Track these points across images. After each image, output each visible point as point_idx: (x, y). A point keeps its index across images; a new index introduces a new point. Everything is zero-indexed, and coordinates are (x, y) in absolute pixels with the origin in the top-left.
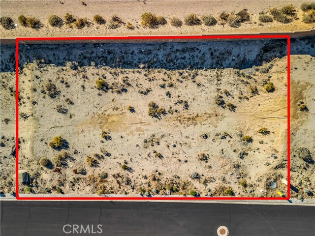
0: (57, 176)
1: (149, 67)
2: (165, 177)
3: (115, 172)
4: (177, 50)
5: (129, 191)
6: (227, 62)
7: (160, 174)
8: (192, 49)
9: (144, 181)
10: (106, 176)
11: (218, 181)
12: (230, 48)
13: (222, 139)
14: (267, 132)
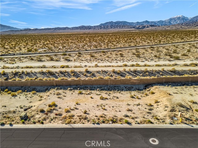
0: (44, 116)
1: (101, 90)
2: (108, 116)
3: (79, 115)
4: (112, 87)
5: (86, 123)
6: (133, 90)
7: (105, 115)
8: (118, 87)
9: (96, 118)
10: (74, 116)
11: (140, 118)
12: (132, 86)
13: (137, 105)
14: (159, 102)
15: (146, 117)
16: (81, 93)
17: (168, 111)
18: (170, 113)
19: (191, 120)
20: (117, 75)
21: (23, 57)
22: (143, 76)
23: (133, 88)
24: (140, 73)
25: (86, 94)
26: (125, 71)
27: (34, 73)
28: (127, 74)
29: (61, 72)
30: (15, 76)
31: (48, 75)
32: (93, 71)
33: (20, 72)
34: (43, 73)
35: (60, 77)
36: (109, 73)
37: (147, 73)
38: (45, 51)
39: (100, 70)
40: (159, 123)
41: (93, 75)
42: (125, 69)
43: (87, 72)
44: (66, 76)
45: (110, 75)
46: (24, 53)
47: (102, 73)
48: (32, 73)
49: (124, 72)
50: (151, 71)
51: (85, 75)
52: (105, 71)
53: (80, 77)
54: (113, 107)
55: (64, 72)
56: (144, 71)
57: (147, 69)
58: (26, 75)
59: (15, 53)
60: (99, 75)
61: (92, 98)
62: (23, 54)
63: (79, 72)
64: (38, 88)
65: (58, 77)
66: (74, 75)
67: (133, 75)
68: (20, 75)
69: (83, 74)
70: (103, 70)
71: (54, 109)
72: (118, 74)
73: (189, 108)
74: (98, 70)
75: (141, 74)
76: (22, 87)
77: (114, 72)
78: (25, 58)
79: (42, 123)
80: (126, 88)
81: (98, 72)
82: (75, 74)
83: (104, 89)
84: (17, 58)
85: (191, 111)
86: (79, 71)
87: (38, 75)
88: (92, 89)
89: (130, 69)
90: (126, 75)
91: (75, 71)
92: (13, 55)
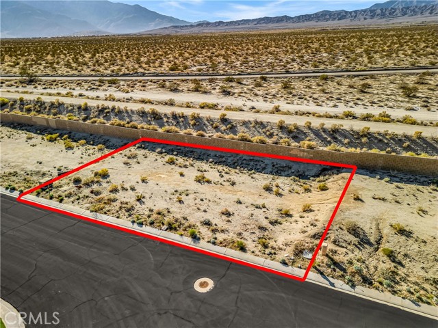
0: (74, 190)
1: (216, 163)
2: (172, 216)
3: (126, 200)
4: (245, 159)
5: (123, 217)
6: (286, 173)
7: (169, 212)
8: (257, 161)
9: (147, 213)
10: (115, 201)
11: (231, 234)
12: (291, 164)
13: (257, 208)
14: (311, 211)
15: (245, 234)
16: (172, 162)
17: (307, 234)
18: (308, 240)
19: (344, 270)
20: (283, 136)
21: (151, 81)
22: (350, 144)
23: (290, 168)
24: (346, 137)
25: (180, 166)
26: (309, 128)
27: (129, 111)
28: (312, 135)
29: (175, 117)
30: (99, 114)
31: (149, 118)
32: (235, 120)
33: (109, 108)
34: (143, 114)
35: (169, 125)
36: (269, 128)
37: (364, 140)
38: (199, 70)
39: (252, 120)
40: (259, 253)
41: (233, 129)
42: (310, 123)
43: (224, 120)
44: (180, 125)
45: (268, 133)
46: (162, 73)
47: (254, 127)
48: (127, 112)
49: (306, 130)
50: (379, 134)
51: (216, 128)
52: (261, 123)
53: (204, 130)
54: (202, 200)
55: (180, 117)
56: (358, 133)
57: (369, 128)
58: (116, 115)
59: (146, 72)
60: (246, 130)
61: (182, 175)
62: (157, 76)
63: (207, 120)
64: (114, 141)
65: (166, 124)
66: (195, 124)
67: (324, 140)
68: (108, 112)
69: (212, 125)
70: (259, 120)
71: (97, 182)
72: (290, 132)
73: (372, 240)
74: (247, 119)
75: (346, 141)
76: (91, 135)
77: (282, 127)
78: (155, 83)
79: (61, 201)
80: (273, 166)
81: (245, 123)
82: (198, 122)
83: (224, 161)
84: (140, 82)
85: (369, 249)
86: (208, 116)
87: (135, 117)
88: (201, 157)
89: (323, 124)
90: (307, 137)
91: (200, 116)
92: (141, 76)
